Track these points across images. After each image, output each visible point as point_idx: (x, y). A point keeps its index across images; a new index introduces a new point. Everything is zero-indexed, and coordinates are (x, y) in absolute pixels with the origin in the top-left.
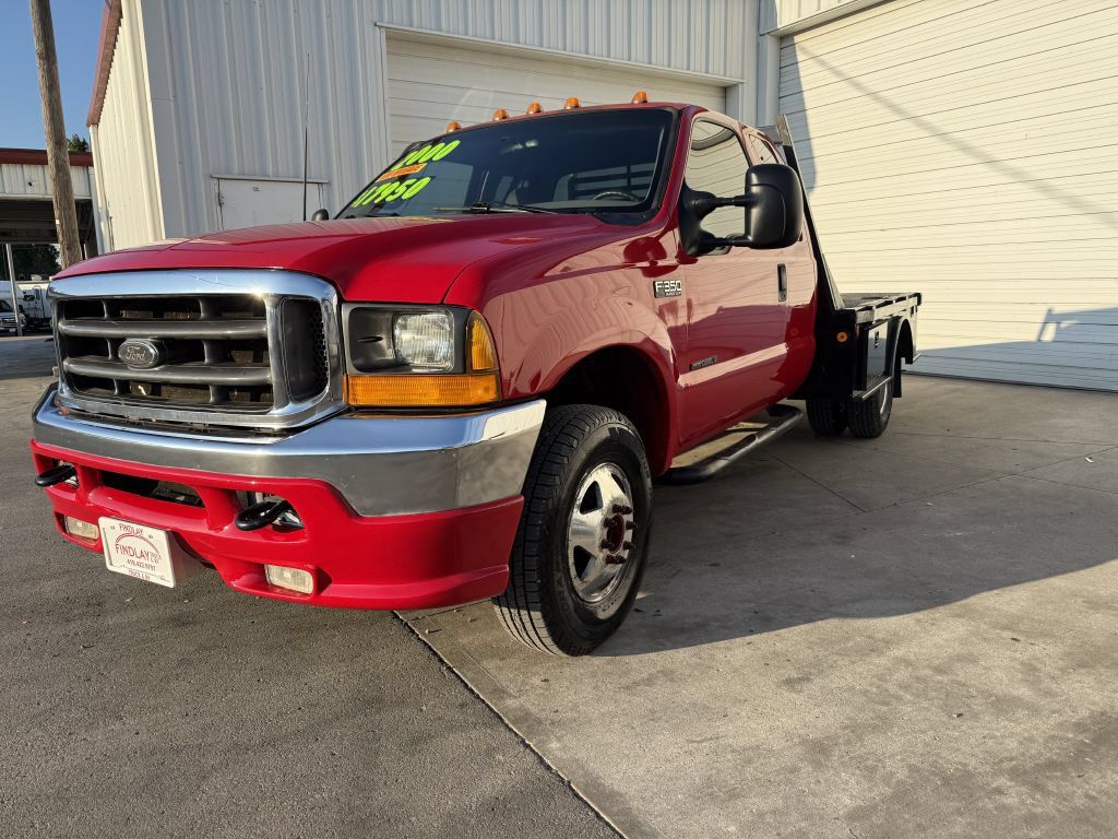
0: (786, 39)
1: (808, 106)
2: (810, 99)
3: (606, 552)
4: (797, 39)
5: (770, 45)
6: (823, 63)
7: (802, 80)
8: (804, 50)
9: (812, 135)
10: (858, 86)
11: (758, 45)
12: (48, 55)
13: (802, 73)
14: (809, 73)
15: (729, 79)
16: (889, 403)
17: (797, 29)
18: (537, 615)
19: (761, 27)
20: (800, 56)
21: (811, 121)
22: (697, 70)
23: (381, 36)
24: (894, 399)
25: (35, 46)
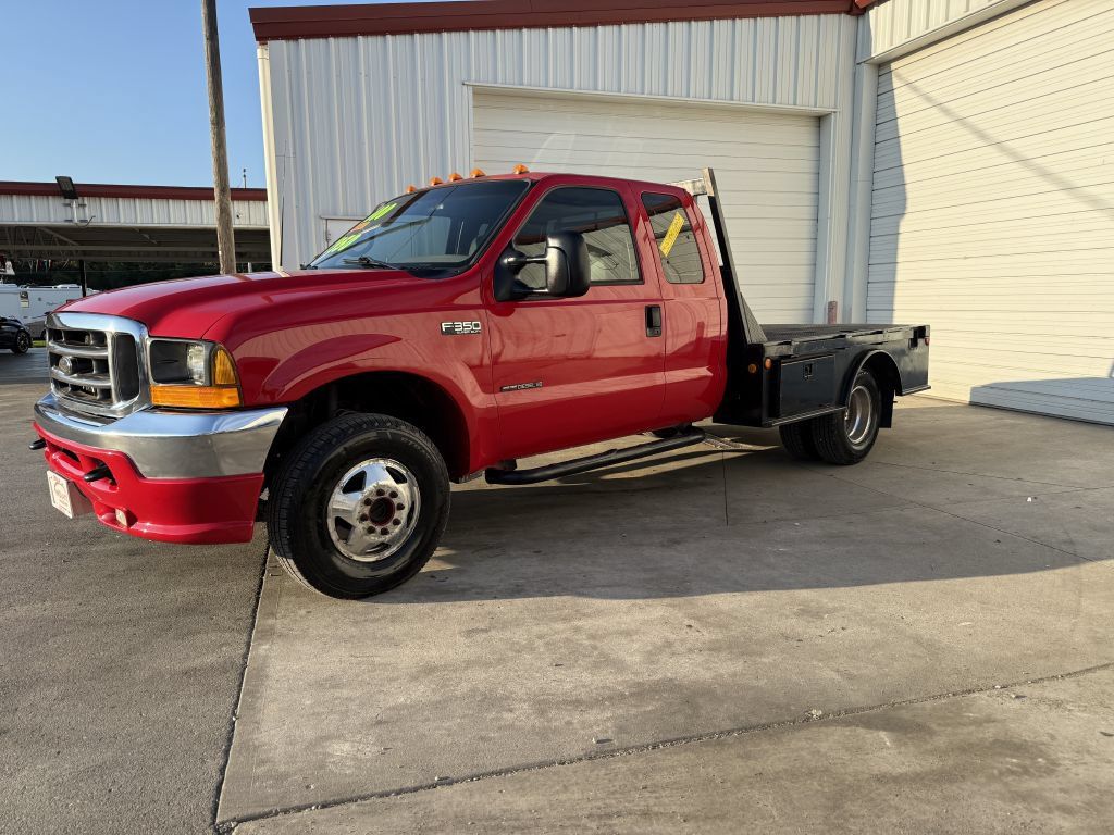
0: (883, 66)
1: (901, 132)
2: (904, 126)
3: (368, 524)
4: (894, 66)
5: (867, 74)
6: (915, 89)
7: (898, 106)
8: (898, 76)
9: (905, 162)
10: (947, 112)
11: (855, 74)
12: (219, 122)
13: (897, 101)
14: (903, 99)
15: (820, 110)
16: (873, 435)
17: (894, 56)
18: (291, 561)
19: (858, 56)
20: (896, 83)
21: (904, 147)
22: (784, 101)
23: (468, 93)
24: (882, 431)
25: (209, 115)
